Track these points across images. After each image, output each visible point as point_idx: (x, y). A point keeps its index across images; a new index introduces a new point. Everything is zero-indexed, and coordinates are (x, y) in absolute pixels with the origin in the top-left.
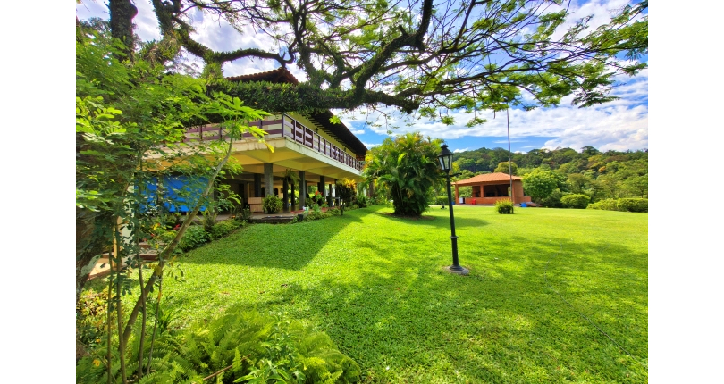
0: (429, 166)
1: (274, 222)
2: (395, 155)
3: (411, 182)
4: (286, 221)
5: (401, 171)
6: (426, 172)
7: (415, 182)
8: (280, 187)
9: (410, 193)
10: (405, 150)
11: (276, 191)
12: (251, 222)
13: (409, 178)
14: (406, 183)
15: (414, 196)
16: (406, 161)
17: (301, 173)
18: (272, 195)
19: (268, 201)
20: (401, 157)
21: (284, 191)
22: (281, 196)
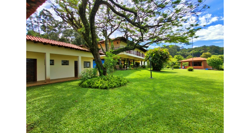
0: (161, 57)
1: (121, 70)
2: (152, 54)
3: (156, 61)
4: (124, 70)
5: (153, 58)
6: (160, 59)
7: (157, 62)
8: (123, 62)
9: (156, 64)
10: (155, 53)
11: (122, 63)
12: (117, 70)
13: (156, 60)
14: (155, 62)
15: (157, 65)
16: (156, 56)
17: (128, 59)
18: (121, 64)
19: (120, 66)
20: (154, 55)
21: (124, 64)
22: (123, 65)
